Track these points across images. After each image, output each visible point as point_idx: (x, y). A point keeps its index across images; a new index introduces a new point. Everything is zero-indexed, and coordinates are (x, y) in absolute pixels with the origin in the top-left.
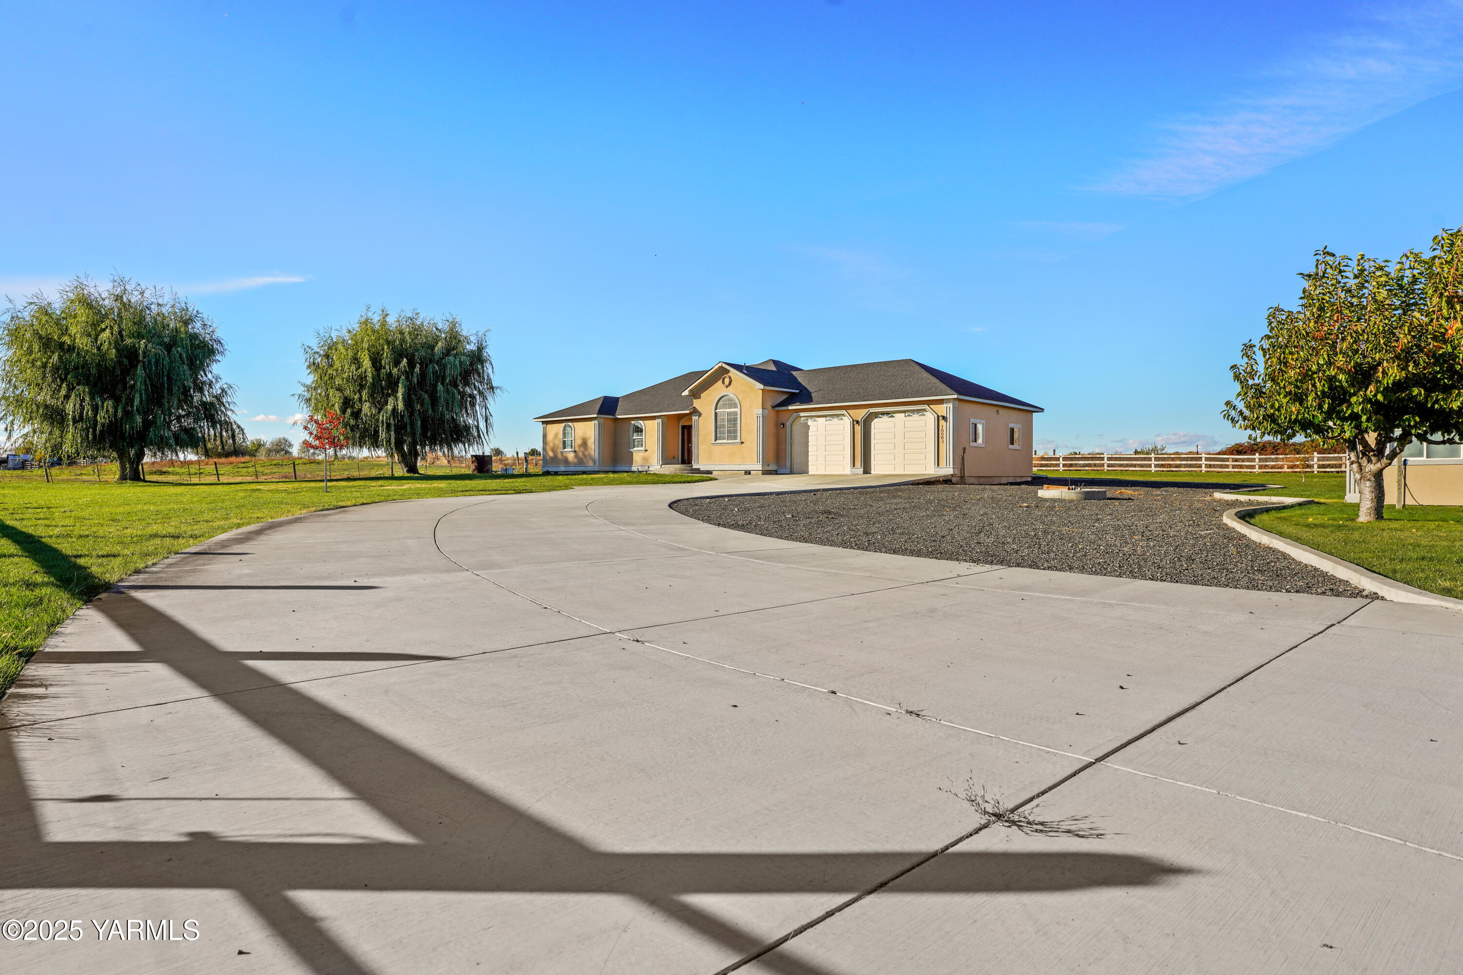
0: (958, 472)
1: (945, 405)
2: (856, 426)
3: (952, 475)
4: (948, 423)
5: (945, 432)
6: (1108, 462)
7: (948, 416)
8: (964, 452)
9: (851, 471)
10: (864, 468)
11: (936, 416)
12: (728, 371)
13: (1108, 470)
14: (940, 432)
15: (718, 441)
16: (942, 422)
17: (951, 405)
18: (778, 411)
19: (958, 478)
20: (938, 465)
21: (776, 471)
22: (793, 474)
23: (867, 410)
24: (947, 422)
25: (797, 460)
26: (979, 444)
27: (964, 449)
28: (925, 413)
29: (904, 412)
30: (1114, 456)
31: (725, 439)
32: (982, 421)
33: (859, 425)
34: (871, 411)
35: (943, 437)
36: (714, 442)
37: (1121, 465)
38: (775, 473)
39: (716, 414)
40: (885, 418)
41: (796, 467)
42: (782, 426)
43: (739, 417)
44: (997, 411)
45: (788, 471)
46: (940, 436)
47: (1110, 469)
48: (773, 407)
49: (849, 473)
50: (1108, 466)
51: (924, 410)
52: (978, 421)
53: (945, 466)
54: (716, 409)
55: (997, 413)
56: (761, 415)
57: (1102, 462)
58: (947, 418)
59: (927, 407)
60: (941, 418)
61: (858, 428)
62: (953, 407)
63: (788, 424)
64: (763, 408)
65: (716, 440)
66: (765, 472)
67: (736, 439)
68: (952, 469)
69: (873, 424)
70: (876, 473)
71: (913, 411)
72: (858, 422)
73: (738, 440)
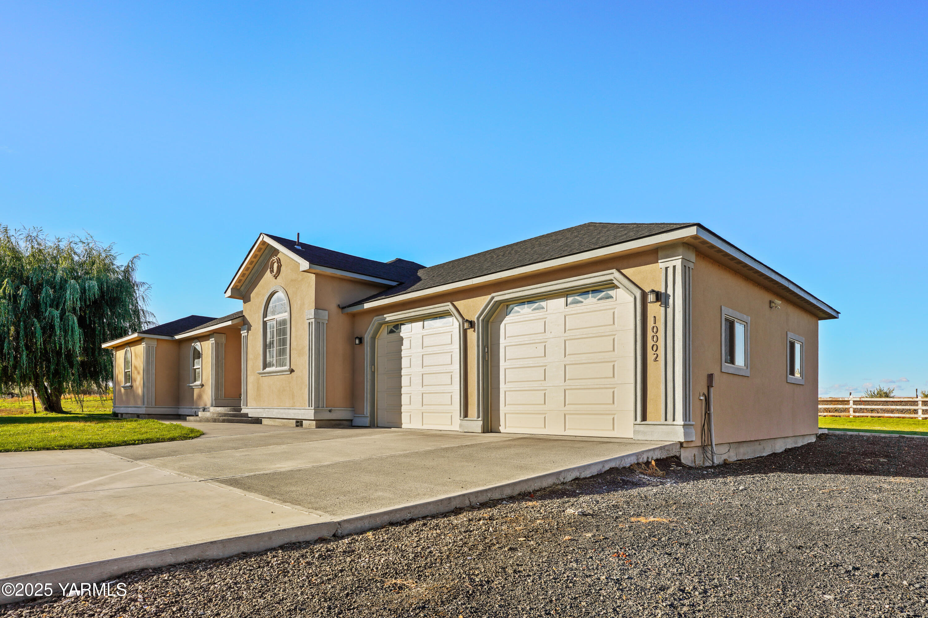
0: (696, 438)
1: (661, 264)
2: (470, 332)
3: (681, 444)
4: (670, 310)
5: (661, 334)
6: (855, 407)
7: (670, 292)
8: (710, 386)
9: (461, 426)
10: (483, 420)
11: (638, 294)
12: (276, 252)
13: (854, 417)
14: (650, 334)
15: (268, 369)
16: (654, 309)
17: (677, 262)
18: (354, 316)
19: (695, 451)
20: (644, 418)
21: (351, 420)
22: (378, 427)
23: (489, 297)
24: (666, 306)
25: (382, 400)
26: (739, 369)
27: (710, 377)
28: (612, 293)
29: (565, 293)
30: (863, 399)
31: (273, 365)
32: (745, 317)
33: (474, 331)
34: (496, 299)
35: (655, 348)
36: (261, 371)
37: (872, 411)
38: (350, 424)
39: (265, 324)
40: (525, 310)
41: (382, 416)
42: (357, 342)
43: (288, 326)
44: (771, 302)
45: (367, 421)
46: (650, 343)
47: (857, 414)
48: (342, 308)
49: (457, 428)
50: (854, 412)
51: (611, 285)
52: (737, 314)
53: (663, 421)
54: (265, 315)
55: (771, 307)
56: (313, 320)
57: (847, 406)
58: (667, 296)
59: (616, 274)
60: (651, 297)
61: (472, 336)
62: (684, 267)
63: (367, 338)
64: (317, 308)
65: (264, 368)
66: (322, 424)
67: (285, 366)
68: (681, 430)
69: (502, 326)
70: (508, 430)
71: (584, 291)
72: (472, 324)
73: (287, 368)
